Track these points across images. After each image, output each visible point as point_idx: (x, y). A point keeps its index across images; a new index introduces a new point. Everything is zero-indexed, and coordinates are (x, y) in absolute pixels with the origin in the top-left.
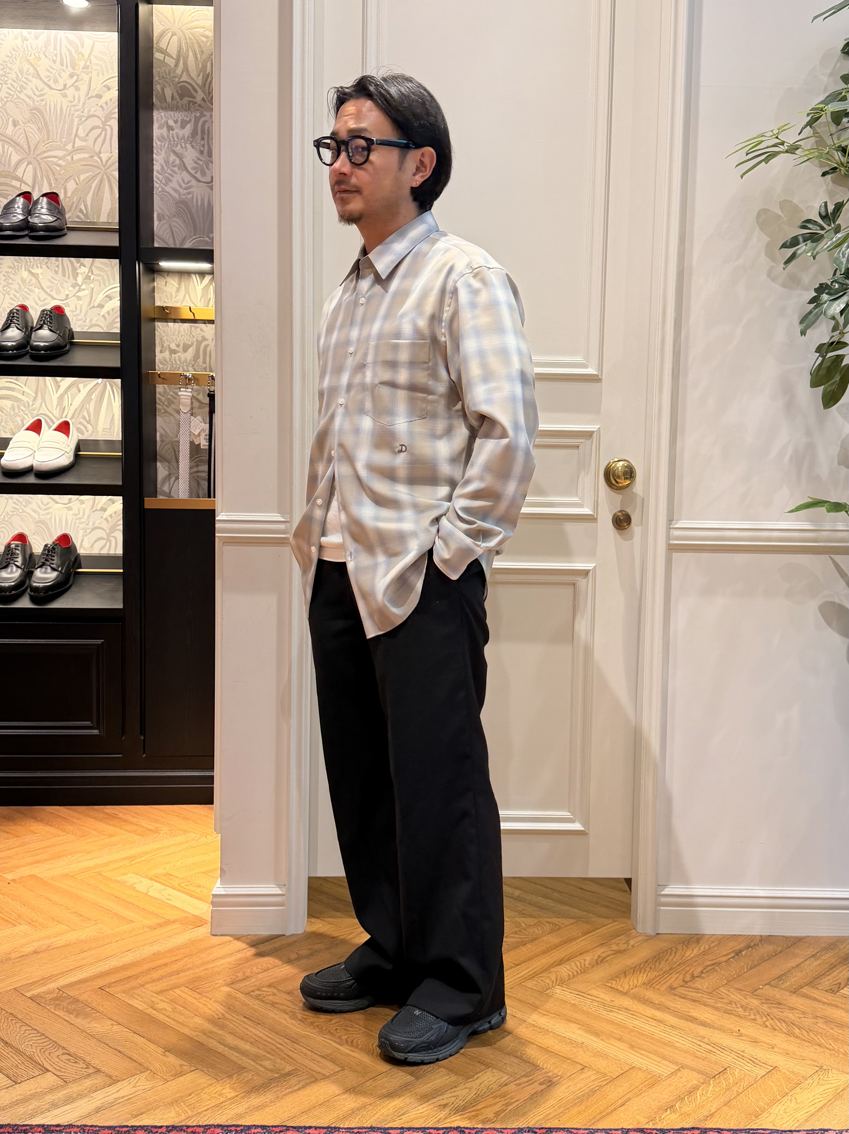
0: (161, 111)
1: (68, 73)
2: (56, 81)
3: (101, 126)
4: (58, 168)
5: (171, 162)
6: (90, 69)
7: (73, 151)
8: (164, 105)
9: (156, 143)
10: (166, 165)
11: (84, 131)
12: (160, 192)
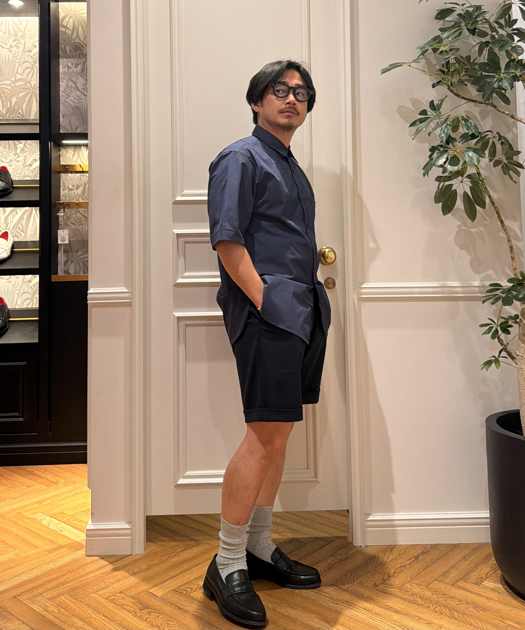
0: (64, 59)
1: (12, 39)
2: (6, 44)
3: (31, 67)
4: (7, 91)
5: (70, 86)
6: (25, 37)
7: (16, 81)
8: (66, 55)
9: (61, 76)
10: (67, 88)
11: (22, 70)
12: (63, 102)
